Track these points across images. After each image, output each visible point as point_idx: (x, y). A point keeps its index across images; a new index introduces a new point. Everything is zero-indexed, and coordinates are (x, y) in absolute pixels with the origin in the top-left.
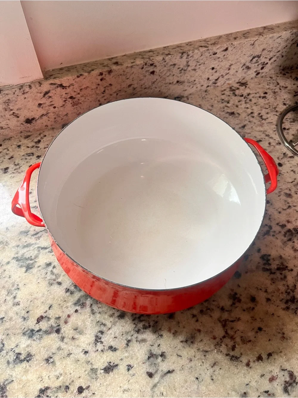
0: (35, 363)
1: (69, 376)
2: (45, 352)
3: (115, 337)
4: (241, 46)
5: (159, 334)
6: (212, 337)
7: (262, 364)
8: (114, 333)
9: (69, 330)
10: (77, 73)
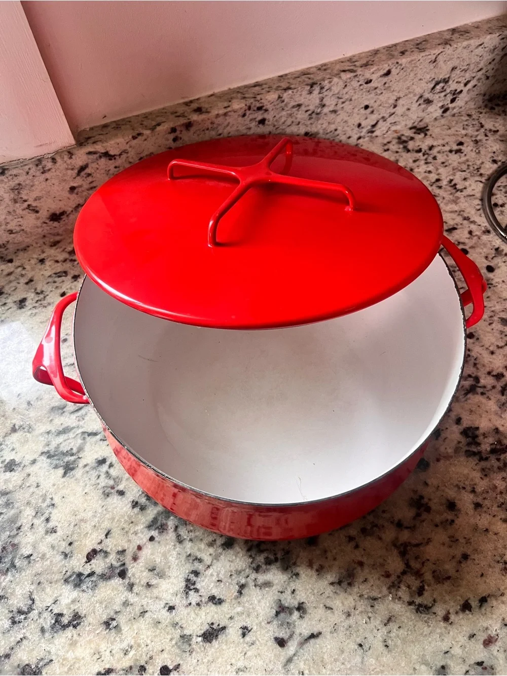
0: (87, 629)
1: (145, 649)
2: (102, 610)
3: (218, 581)
4: (413, 65)
5: (292, 572)
6: (383, 574)
7: (470, 616)
8: (216, 574)
9: (141, 571)
10: (132, 131)
